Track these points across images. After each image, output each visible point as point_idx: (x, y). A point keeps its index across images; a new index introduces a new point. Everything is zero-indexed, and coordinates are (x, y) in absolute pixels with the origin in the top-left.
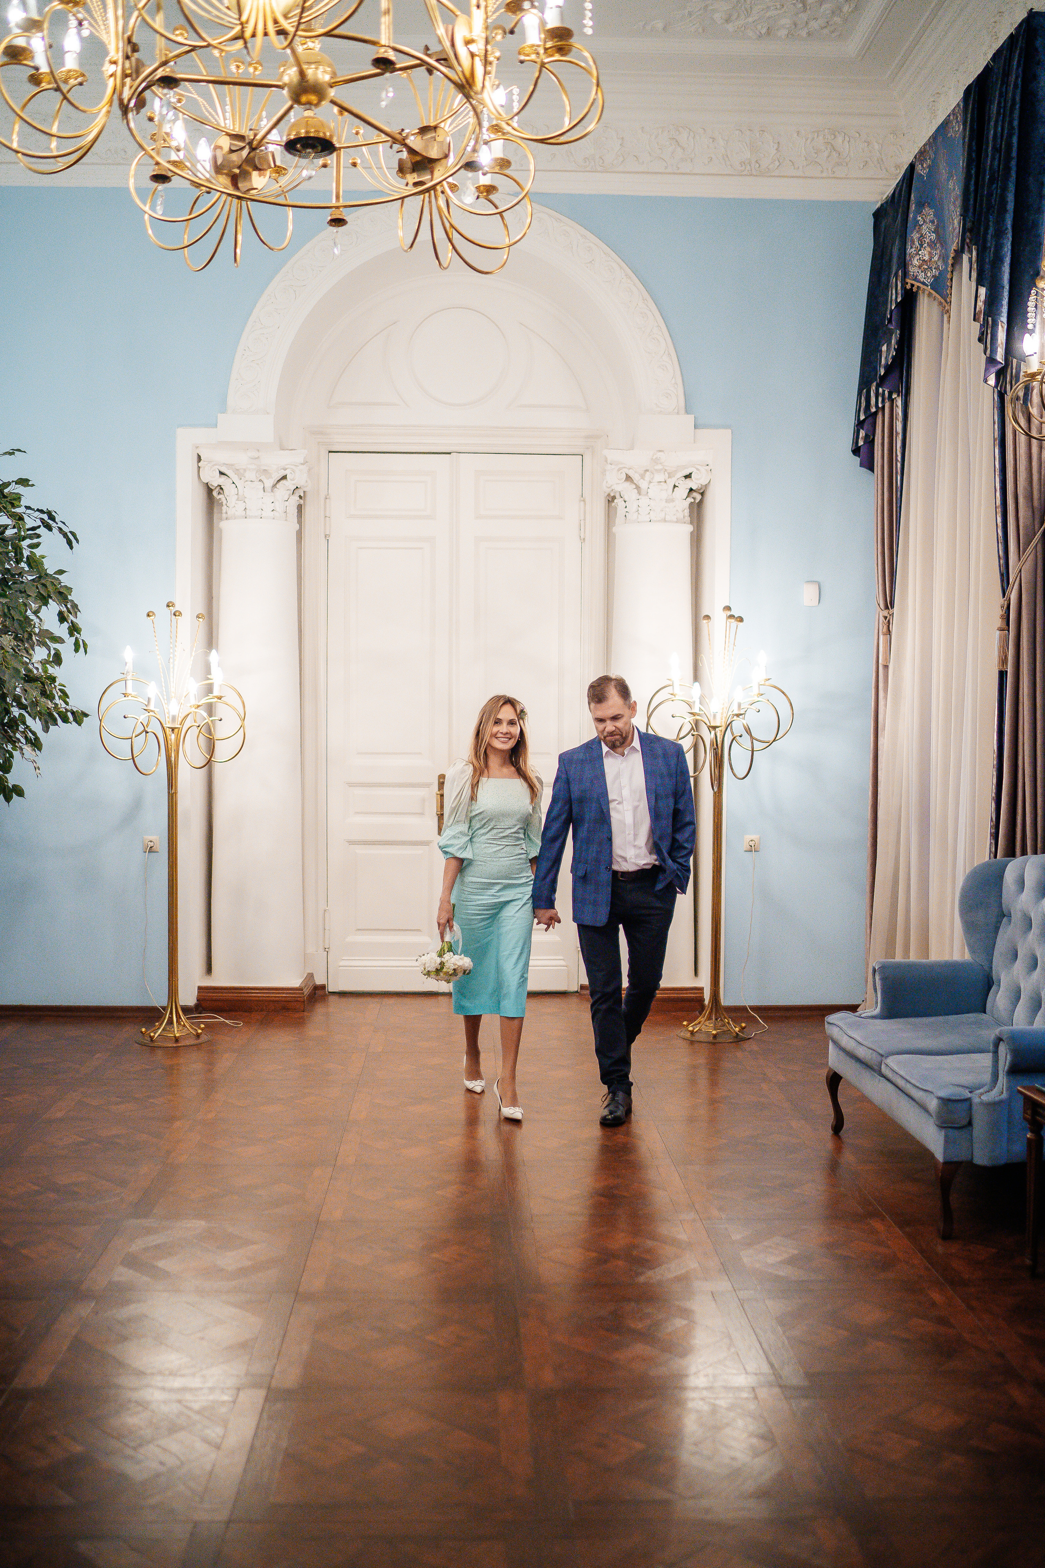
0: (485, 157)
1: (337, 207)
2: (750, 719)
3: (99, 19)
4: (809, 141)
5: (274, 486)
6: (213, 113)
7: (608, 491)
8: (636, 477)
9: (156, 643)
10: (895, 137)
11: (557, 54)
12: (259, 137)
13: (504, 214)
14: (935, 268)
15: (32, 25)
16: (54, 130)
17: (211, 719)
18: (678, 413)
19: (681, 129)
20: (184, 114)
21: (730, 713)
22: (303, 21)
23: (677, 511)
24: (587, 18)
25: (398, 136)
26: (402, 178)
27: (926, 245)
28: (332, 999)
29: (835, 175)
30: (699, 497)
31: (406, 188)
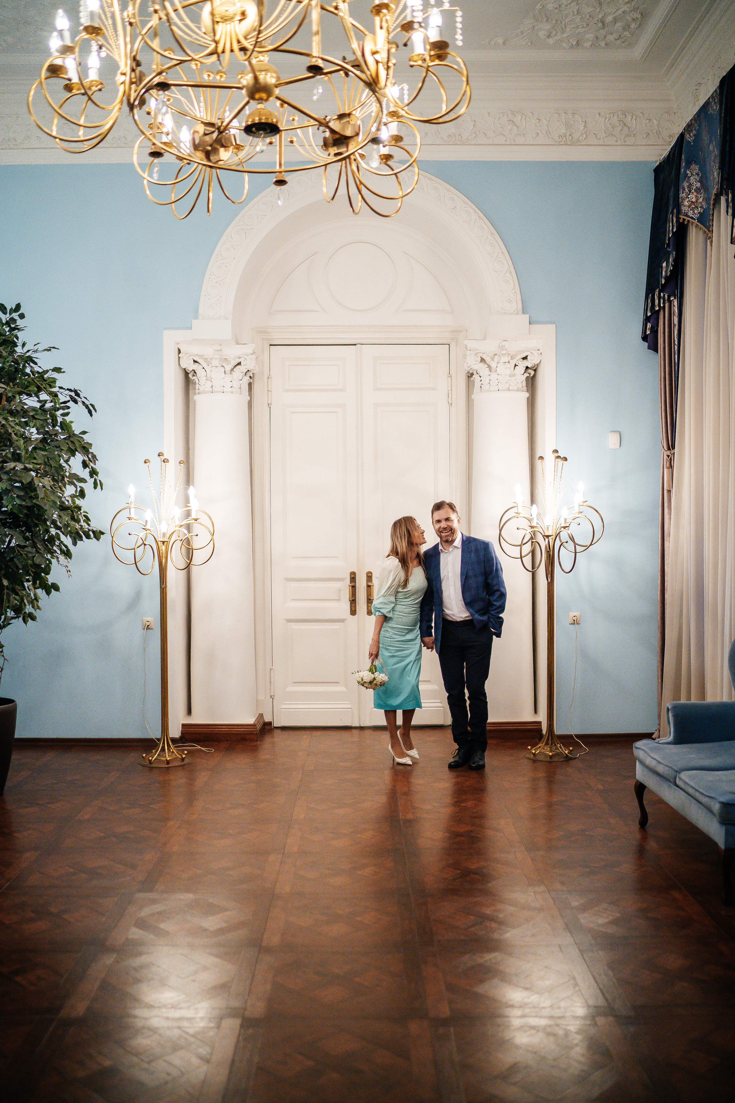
0: (385, 135)
1: (280, 172)
2: (573, 530)
3: (113, 44)
4: (607, 120)
5: (232, 370)
6: (192, 108)
7: (468, 369)
8: (488, 359)
9: (151, 482)
10: (668, 115)
11: (437, 60)
12: (225, 124)
13: (398, 175)
14: (700, 207)
15: (66, 50)
16: (82, 122)
17: (190, 535)
18: (517, 314)
19: (516, 113)
20: (172, 109)
21: (558, 526)
22: (259, 40)
23: (517, 383)
24: (458, 34)
25: (323, 121)
26: (325, 150)
27: (693, 191)
28: (277, 732)
29: (626, 143)
30: (532, 373)
31: (328, 157)
